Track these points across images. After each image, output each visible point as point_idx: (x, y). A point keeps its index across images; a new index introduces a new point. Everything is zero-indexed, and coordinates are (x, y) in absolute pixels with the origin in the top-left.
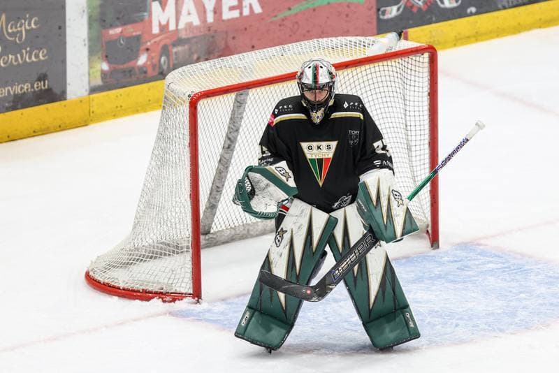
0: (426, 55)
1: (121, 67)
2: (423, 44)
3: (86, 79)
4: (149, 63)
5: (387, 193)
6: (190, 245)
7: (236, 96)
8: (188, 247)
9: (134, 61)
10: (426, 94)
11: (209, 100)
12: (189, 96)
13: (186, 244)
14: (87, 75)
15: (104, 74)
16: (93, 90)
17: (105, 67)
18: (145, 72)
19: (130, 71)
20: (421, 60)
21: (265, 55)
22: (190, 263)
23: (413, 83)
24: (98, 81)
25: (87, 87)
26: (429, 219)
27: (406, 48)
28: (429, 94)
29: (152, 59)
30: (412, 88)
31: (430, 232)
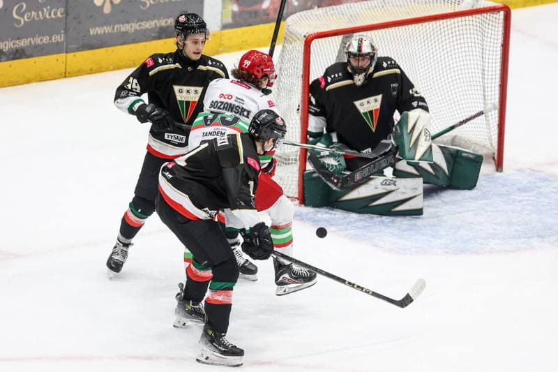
0: (502, 13)
1: (249, 9)
2: (500, 5)
3: (219, 17)
4: (271, 7)
5: (421, 128)
6: (298, 158)
7: (343, 39)
8: (296, 160)
9: (258, 5)
10: (499, 45)
11: (320, 40)
12: (305, 36)
13: (294, 157)
14: (220, 15)
15: (234, 15)
16: (225, 27)
17: (235, 8)
18: (268, 15)
19: (256, 13)
20: (498, 16)
21: (368, 7)
22: (297, 173)
23: (489, 36)
24: (229, 20)
25: (220, 24)
26: (496, 148)
27: (485, 6)
28: (502, 45)
29: (274, 3)
30: (489, 40)
31: (496, 158)
